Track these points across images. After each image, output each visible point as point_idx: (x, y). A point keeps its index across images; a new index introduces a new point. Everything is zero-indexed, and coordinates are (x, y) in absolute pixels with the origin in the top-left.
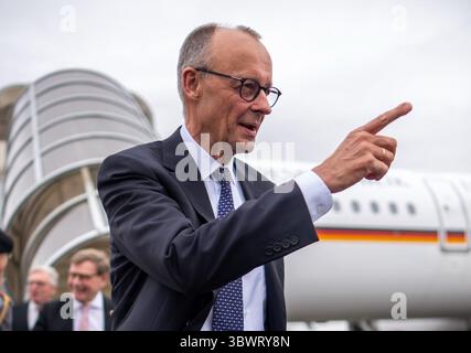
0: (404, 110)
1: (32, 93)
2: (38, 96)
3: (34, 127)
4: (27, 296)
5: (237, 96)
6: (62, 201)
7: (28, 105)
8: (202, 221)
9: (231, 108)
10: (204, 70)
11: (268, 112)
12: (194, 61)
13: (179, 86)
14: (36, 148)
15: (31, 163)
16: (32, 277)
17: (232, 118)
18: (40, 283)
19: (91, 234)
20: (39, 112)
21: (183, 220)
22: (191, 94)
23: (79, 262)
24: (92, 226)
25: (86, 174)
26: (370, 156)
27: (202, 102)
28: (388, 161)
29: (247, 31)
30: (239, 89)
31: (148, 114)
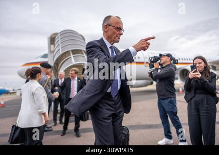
0: (153, 38)
1: (59, 35)
2: (61, 35)
3: (60, 42)
4: (59, 78)
5: (116, 31)
6: (66, 57)
7: (58, 37)
8: (109, 57)
9: (115, 33)
10: (109, 25)
11: (122, 34)
12: (107, 23)
13: (103, 28)
14: (60, 46)
15: (59, 50)
16: (59, 73)
17: (115, 35)
18: (61, 75)
19: (72, 64)
20: (61, 39)
21: (105, 57)
22: (106, 30)
23: (72, 71)
24: (72, 62)
25: (71, 52)
26: (145, 45)
27: (108, 32)
28: (148, 47)
29: (118, 17)
30: (116, 29)
31: (84, 39)
